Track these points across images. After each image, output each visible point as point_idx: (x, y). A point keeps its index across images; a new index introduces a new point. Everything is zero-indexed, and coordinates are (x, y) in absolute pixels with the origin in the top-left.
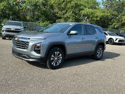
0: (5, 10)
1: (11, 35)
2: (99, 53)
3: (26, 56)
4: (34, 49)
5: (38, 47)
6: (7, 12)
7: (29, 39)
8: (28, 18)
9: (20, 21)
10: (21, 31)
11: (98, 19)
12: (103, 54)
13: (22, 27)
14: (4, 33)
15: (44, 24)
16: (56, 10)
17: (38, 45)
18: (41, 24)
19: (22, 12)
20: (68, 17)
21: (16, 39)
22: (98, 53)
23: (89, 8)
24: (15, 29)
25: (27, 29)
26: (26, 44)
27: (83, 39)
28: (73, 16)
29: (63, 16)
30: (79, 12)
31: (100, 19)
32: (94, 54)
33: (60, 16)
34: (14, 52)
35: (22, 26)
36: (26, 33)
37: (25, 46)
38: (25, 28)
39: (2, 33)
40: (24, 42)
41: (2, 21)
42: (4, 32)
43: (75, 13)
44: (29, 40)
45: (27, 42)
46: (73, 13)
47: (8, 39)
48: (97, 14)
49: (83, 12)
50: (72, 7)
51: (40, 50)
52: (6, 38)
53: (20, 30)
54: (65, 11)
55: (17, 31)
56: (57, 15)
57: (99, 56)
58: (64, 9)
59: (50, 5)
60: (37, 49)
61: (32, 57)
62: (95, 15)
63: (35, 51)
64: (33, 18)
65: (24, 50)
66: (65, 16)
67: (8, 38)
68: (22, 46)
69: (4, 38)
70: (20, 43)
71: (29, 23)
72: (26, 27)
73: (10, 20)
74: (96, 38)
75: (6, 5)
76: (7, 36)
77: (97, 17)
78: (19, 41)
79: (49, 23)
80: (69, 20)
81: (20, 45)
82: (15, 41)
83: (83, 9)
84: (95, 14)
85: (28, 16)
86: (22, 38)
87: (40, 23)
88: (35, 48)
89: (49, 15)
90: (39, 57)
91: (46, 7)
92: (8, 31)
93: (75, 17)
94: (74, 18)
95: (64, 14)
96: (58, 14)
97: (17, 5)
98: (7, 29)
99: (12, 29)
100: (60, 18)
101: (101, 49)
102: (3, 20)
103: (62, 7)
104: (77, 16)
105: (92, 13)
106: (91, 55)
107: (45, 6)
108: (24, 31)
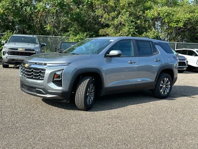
0: (6, 16)
1: (17, 60)
2: (164, 86)
3: (41, 90)
4: (53, 80)
5: (59, 76)
6: (11, 18)
7: (45, 64)
8: (48, 28)
9: (34, 33)
10: (35, 53)
11: (181, 25)
12: (171, 88)
13: (38, 46)
14: (6, 57)
15: (77, 39)
16: (99, 12)
17: (58, 73)
18: (72, 39)
19: (37, 18)
20: (121, 23)
21: (27, 65)
22: (161, 87)
23: (163, 6)
24: (26, 50)
25: (47, 49)
26: (40, 72)
27: (131, 63)
28: (132, 22)
29: (113, 23)
30: (144, 13)
31: (184, 25)
32: (154, 88)
33: (107, 22)
34: (23, 85)
35: (36, 44)
36: (45, 55)
37: (40, 75)
38: (42, 46)
39: (3, 57)
40: (39, 69)
41: (2, 35)
42: (7, 55)
43: (135, 14)
44: (45, 66)
45: (43, 69)
46: (130, 15)
47: (13, 68)
48: (177, 16)
49: (150, 14)
50: (129, 4)
51: (61, 81)
52: (10, 66)
53: (34, 50)
54: (116, 12)
55: (29, 53)
56: (101, 21)
57: (164, 92)
58: (113, 9)
59: (87, 3)
60: (56, 79)
61: (50, 91)
62: (175, 18)
63: (54, 82)
64: (57, 28)
65: (39, 81)
66: (116, 22)
67: (12, 66)
68: (35, 76)
69: (6, 66)
70: (32, 71)
71: (50, 38)
72: (44, 45)
73: (15, 34)
74: (157, 61)
75: (8, 6)
76: (11, 62)
77: (178, 22)
78: (31, 68)
79: (87, 35)
80: (123, 30)
81: (32, 74)
82: (26, 68)
83: (150, 8)
84: (173, 15)
85: (49, 25)
86: (36, 63)
87: (69, 36)
88: (53, 78)
89: (86, 21)
90: (60, 92)
91: (81, 6)
92: (14, 52)
93: (136, 23)
94: (132, 25)
95: (113, 18)
96: (103, 19)
97: (27, 6)
98: (12, 49)
99: (20, 50)
100: (108, 26)
101: (166, 79)
102: (4, 33)
103: (109, 5)
104: (139, 21)
105: (169, 14)
106: (149, 90)
107: (79, 5)
108: (41, 52)
